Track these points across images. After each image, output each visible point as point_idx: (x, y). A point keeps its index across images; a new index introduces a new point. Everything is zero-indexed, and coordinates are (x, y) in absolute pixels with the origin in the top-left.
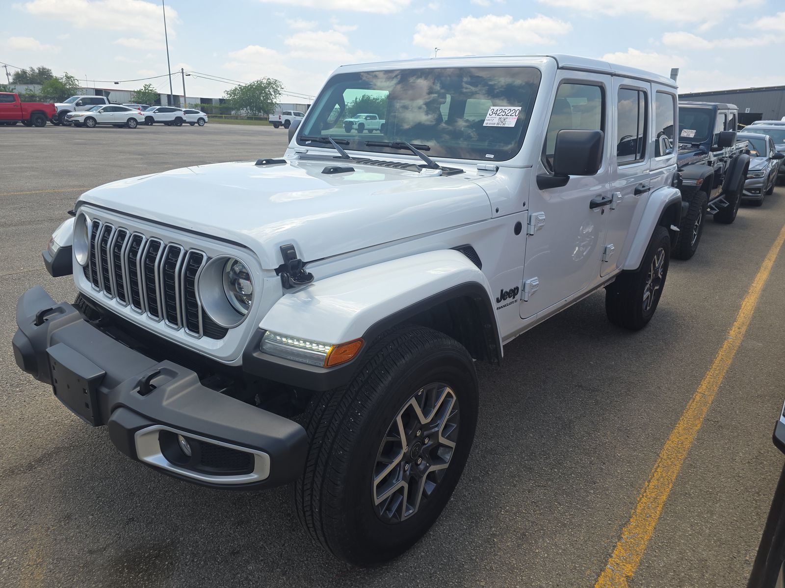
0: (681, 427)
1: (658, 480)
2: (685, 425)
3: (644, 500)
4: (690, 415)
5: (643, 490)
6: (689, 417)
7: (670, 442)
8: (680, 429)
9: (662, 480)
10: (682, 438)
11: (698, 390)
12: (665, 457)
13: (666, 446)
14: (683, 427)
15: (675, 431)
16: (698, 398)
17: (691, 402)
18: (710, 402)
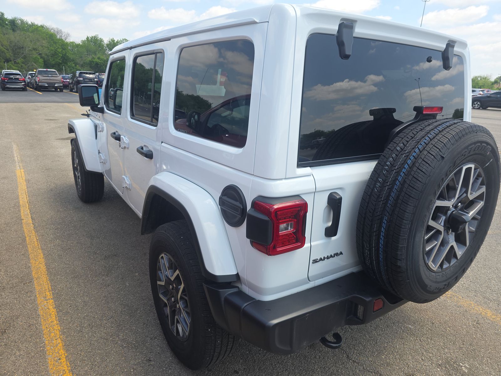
0: (43, 268)
1: (34, 242)
2: (41, 270)
3: (34, 234)
4: (43, 277)
5: (37, 236)
6: (43, 276)
7: (42, 257)
8: (42, 266)
9: (33, 243)
10: (37, 263)
11: (53, 301)
12: (39, 250)
13: (42, 255)
14: (41, 268)
15: (43, 264)
16: (48, 293)
17: (50, 287)
18: (37, 296)
